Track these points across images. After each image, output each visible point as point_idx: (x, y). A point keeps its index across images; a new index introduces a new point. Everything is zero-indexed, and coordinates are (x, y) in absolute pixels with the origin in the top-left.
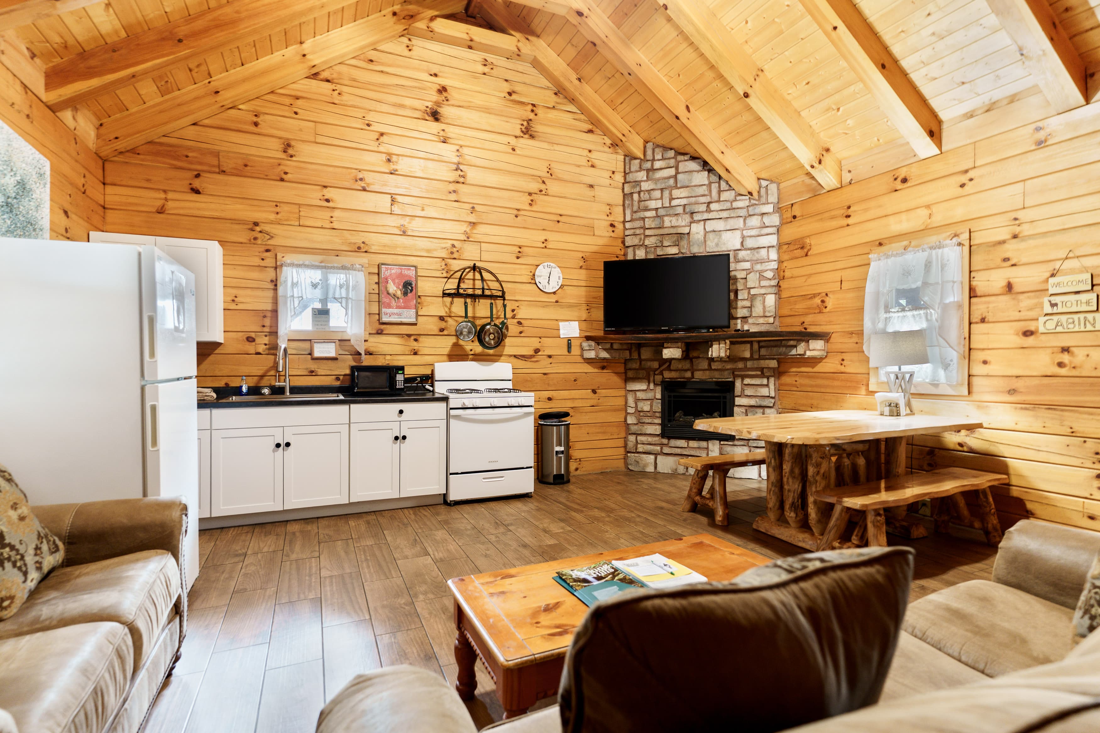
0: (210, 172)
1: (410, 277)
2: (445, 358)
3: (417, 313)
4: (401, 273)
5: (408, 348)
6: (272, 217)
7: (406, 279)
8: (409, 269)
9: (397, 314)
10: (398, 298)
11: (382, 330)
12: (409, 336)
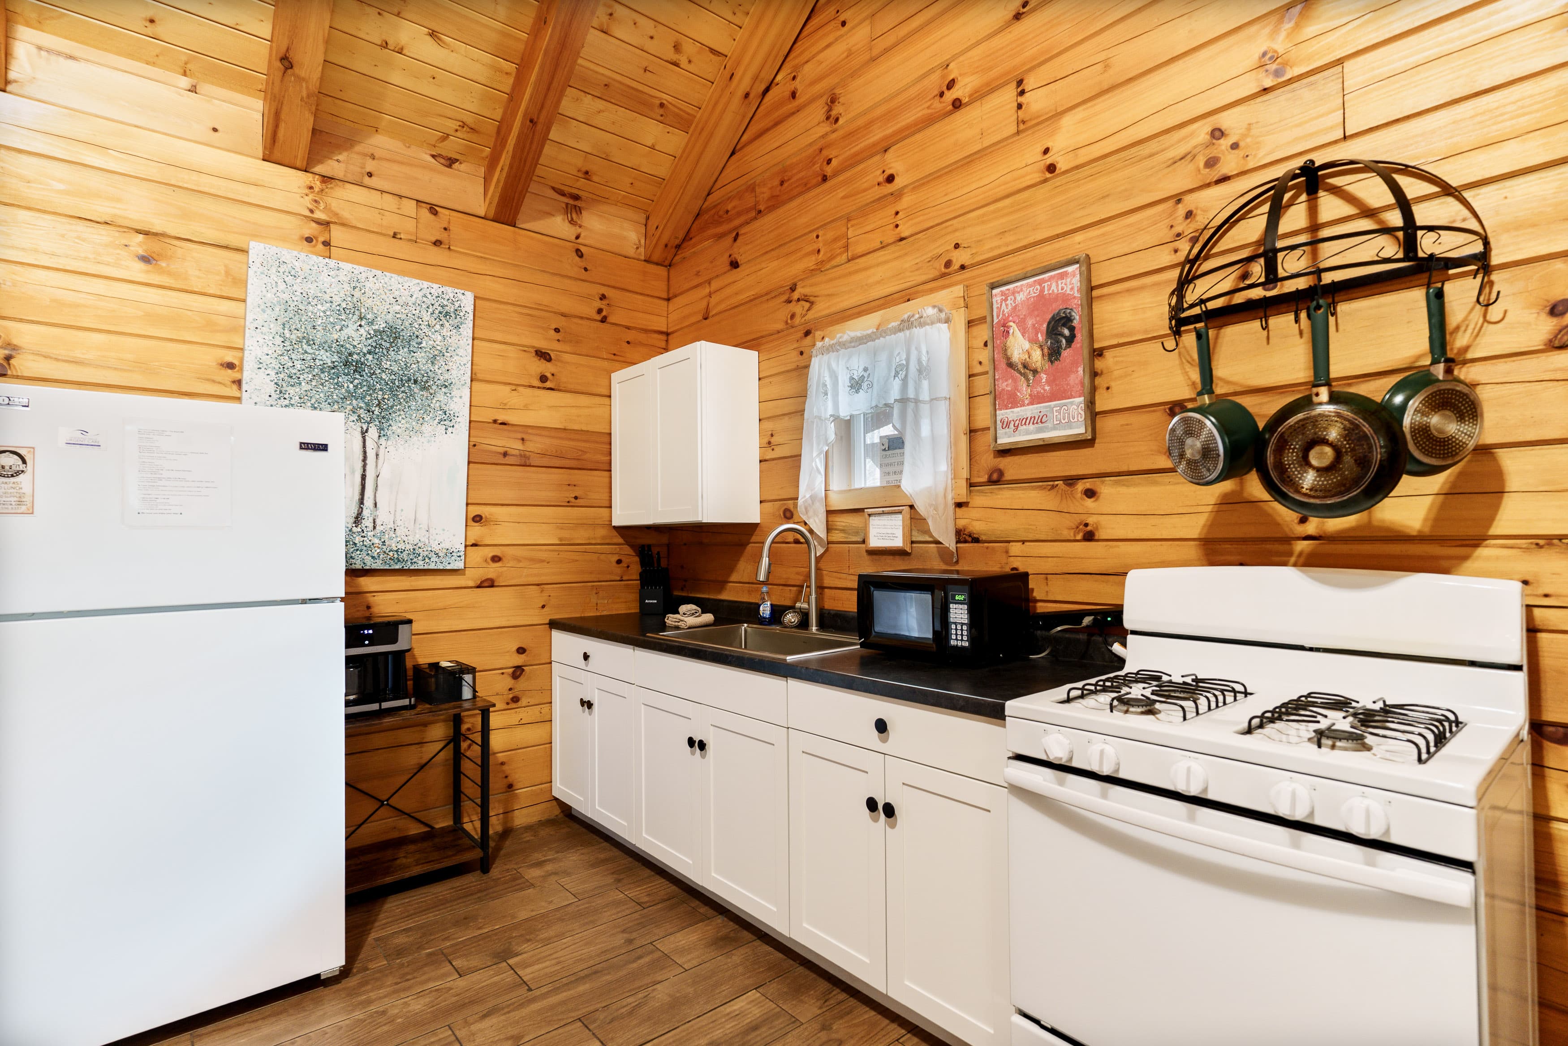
0: (747, 223)
1: (1065, 298)
2: (1192, 551)
3: (1090, 404)
4: (1041, 295)
5: (1069, 521)
6: (810, 262)
7: (1055, 308)
8: (1062, 276)
9: (1033, 420)
10: (1035, 372)
11: (1001, 473)
12: (1071, 481)
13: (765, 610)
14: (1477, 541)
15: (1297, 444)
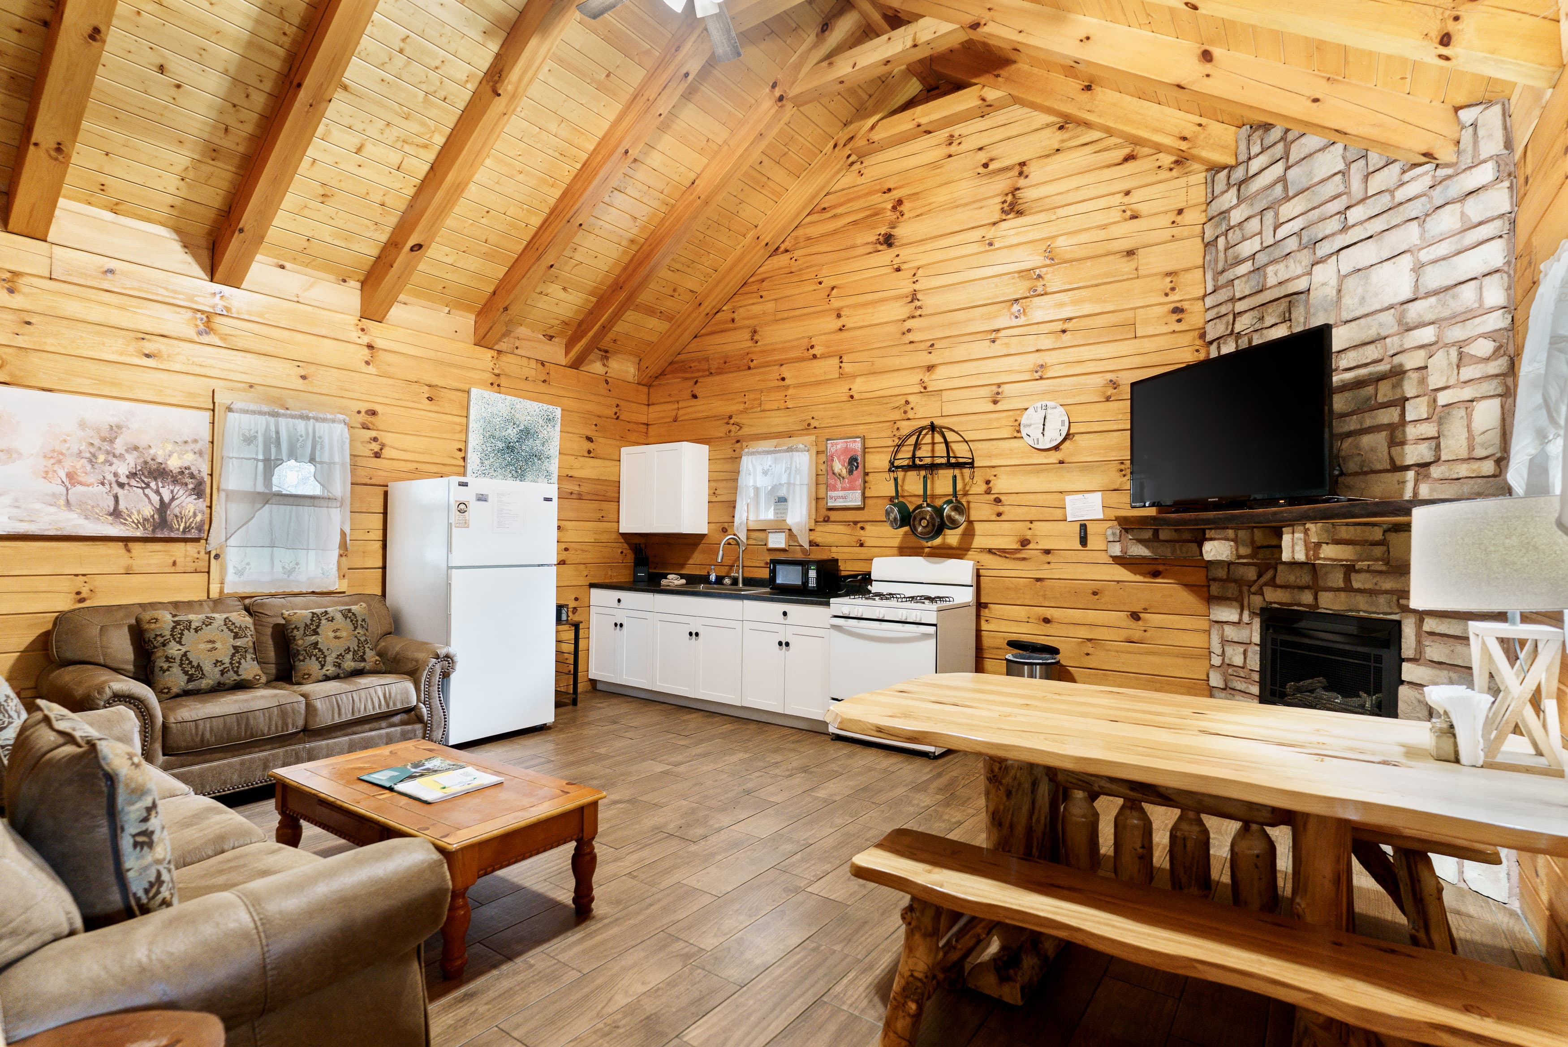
0: (703, 376)
1: (855, 450)
2: (895, 551)
3: (863, 493)
4: (846, 448)
5: (855, 539)
6: (741, 407)
7: (852, 453)
8: (855, 442)
9: (842, 497)
10: (843, 478)
11: (829, 518)
12: (856, 523)
13: (713, 578)
14: (968, 549)
15: (918, 519)
